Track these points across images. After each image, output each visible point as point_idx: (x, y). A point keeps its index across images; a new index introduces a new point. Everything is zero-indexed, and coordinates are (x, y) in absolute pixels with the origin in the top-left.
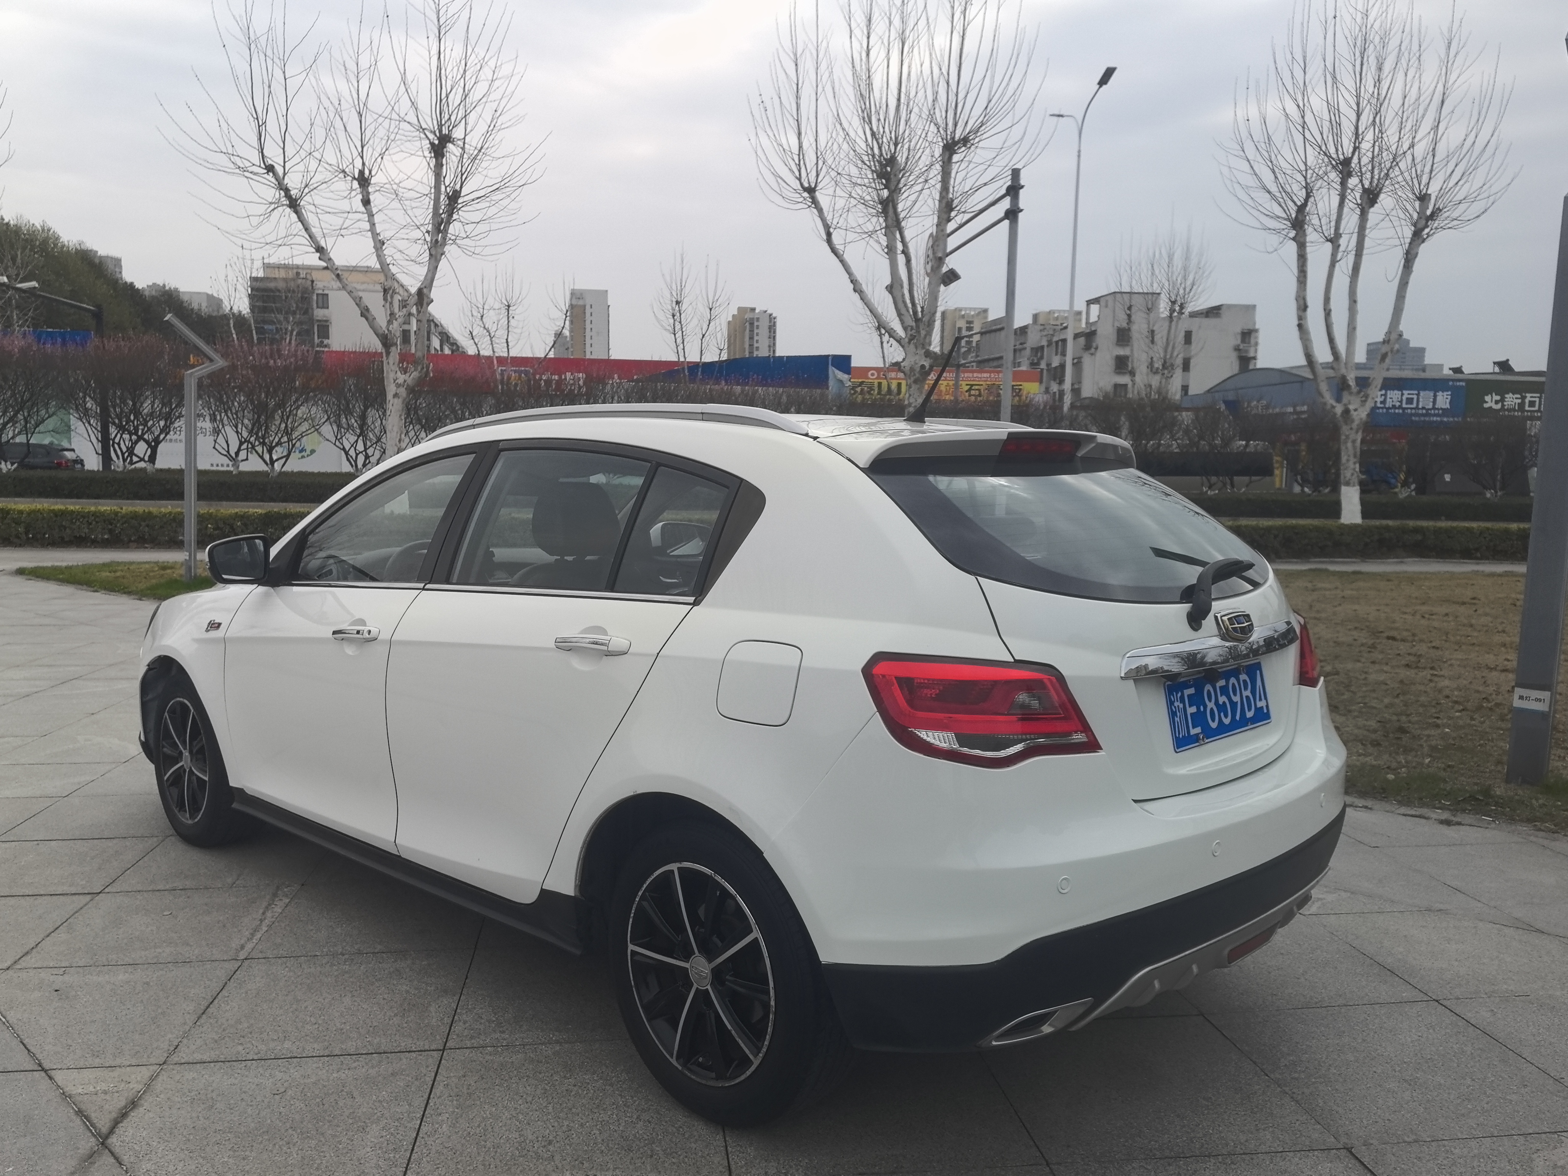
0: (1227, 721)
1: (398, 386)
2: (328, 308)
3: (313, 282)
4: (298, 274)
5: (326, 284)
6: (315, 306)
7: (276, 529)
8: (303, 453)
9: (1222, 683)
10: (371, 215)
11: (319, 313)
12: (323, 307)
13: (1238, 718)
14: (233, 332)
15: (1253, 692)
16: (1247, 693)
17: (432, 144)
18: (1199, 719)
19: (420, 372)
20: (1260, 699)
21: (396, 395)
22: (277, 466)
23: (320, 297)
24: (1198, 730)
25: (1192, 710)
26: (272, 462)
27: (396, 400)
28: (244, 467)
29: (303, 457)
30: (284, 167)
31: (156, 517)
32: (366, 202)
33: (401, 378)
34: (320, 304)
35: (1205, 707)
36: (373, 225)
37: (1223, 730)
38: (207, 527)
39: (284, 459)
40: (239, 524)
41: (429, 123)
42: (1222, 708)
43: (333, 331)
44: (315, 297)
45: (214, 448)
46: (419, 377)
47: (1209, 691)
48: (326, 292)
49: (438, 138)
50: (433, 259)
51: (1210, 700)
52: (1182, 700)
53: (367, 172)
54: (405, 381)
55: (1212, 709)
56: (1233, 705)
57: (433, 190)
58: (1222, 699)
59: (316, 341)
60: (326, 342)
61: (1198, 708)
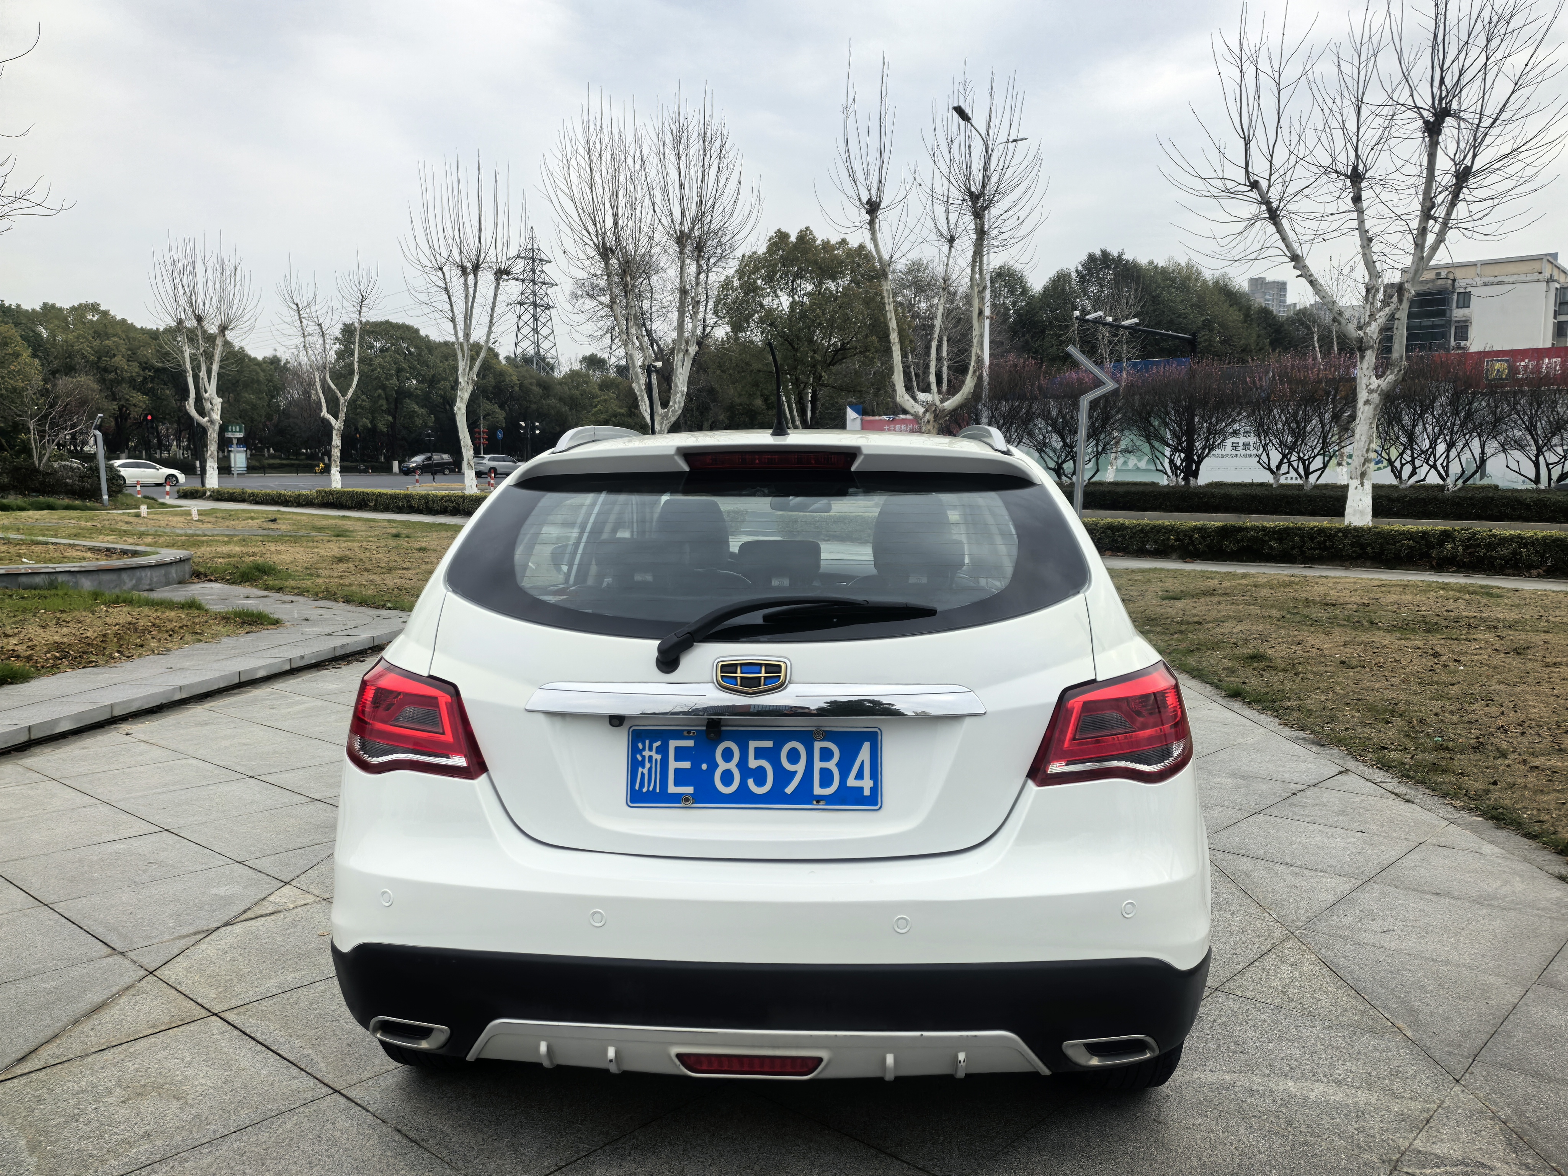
0: (760, 791)
1: (1371, 392)
2: (1469, 307)
3: (1454, 280)
4: (1438, 274)
5: (1469, 281)
6: (1454, 305)
7: (1231, 542)
8: (1380, 465)
10: (1360, 212)
11: (1458, 314)
12: (1464, 307)
14: (1317, 345)
17: (1426, 122)
19: (1396, 375)
20: (860, 776)
21: (1367, 402)
22: (1312, 478)
23: (1461, 296)
24: (687, 790)
25: (675, 766)
26: (1308, 473)
27: (1367, 407)
28: (1282, 480)
29: (1379, 469)
30: (1269, 180)
31: (1128, 528)
32: (1357, 199)
33: (1375, 382)
34: (1461, 304)
36: (1361, 222)
38: (1169, 539)
39: (1319, 472)
40: (1197, 536)
41: (1424, 99)
43: (1473, 332)
44: (1455, 297)
45: (1259, 462)
46: (1395, 381)
48: (1468, 290)
49: (1434, 115)
50: (1419, 249)
52: (662, 750)
53: (1361, 167)
54: (1379, 386)
56: (784, 774)
57: (1425, 172)
59: (1453, 343)
60: (1463, 343)
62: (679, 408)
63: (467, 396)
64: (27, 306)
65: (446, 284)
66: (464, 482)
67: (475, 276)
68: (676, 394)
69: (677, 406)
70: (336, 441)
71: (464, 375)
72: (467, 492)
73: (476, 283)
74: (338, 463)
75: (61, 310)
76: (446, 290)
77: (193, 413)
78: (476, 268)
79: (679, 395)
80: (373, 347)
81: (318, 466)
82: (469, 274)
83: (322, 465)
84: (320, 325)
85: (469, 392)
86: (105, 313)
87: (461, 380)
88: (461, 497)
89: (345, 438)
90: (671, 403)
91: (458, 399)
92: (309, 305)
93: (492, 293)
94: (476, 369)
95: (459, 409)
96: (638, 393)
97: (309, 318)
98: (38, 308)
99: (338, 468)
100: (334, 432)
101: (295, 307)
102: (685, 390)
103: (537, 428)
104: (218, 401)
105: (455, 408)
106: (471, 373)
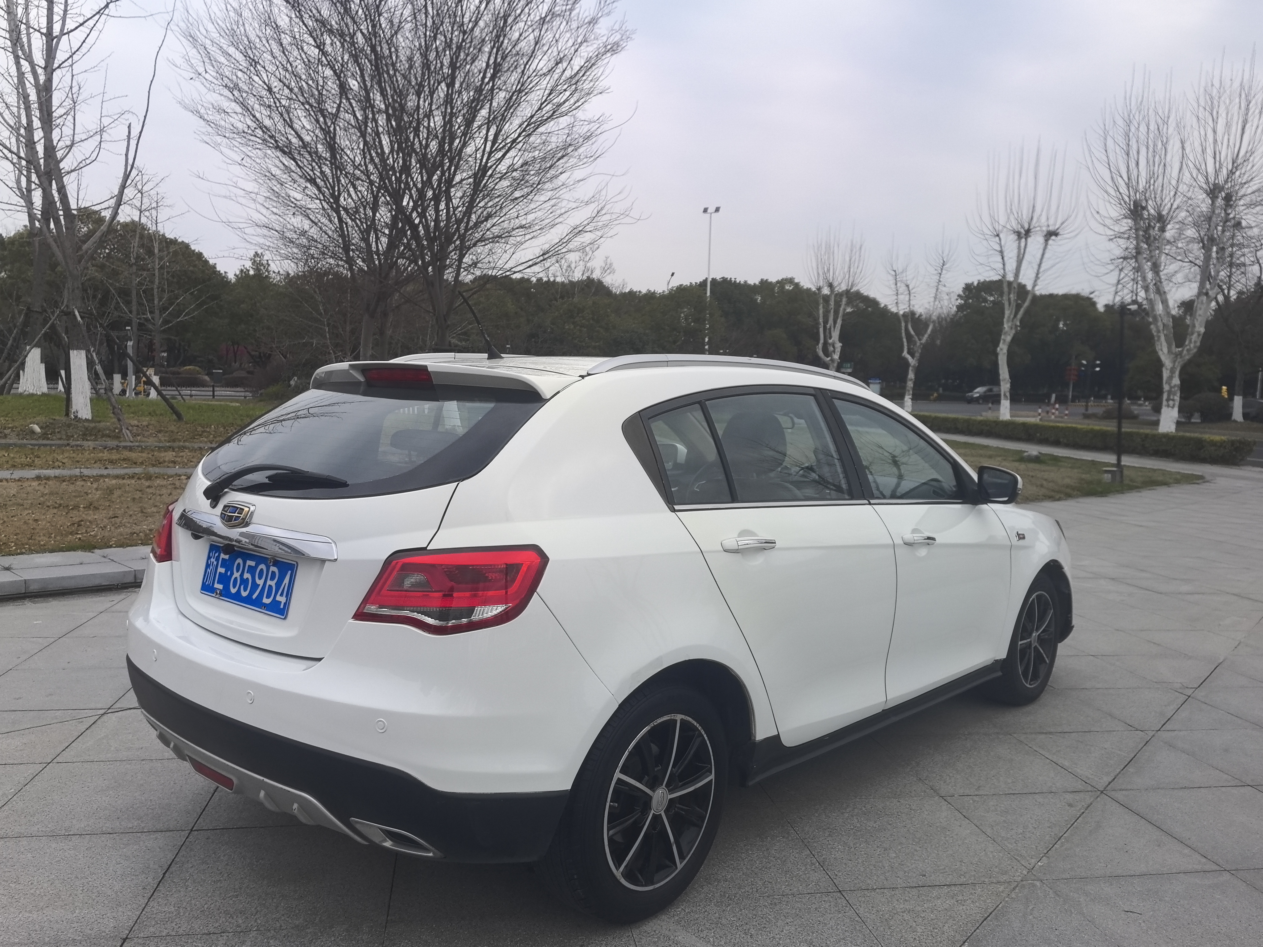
0: (244, 594)
9: (253, 563)
13: (254, 596)
15: (278, 585)
16: (273, 583)
18: (224, 579)
20: (282, 595)
24: (220, 587)
25: (221, 570)
35: (232, 574)
37: (237, 598)
42: (244, 582)
47: (239, 564)
51: (238, 571)
52: (217, 559)
55: (236, 578)
56: (255, 586)
58: (247, 575)
61: (226, 572)
62: (1195, 347)
63: (1009, 338)
64: (751, 282)
65: (1001, 247)
66: (999, 410)
67: (1026, 239)
68: (1192, 334)
69: (1192, 345)
70: (911, 375)
71: (1008, 321)
72: (1001, 418)
73: (1026, 245)
74: (911, 392)
75: (771, 283)
76: (1001, 252)
77: (821, 354)
78: (1028, 232)
79: (1195, 335)
80: (985, 300)
81: (933, 395)
82: (1022, 238)
83: (935, 395)
84: (908, 286)
85: (1012, 335)
86: (797, 285)
87: (1005, 326)
88: (995, 422)
89: (917, 372)
90: (1187, 343)
91: (1002, 341)
92: (902, 272)
93: (1041, 252)
94: (1019, 316)
95: (1001, 349)
96: (1155, 334)
97: (901, 281)
98: (757, 283)
99: (910, 397)
100: (910, 368)
101: (893, 273)
102: (1202, 330)
103: (1098, 366)
104: (839, 345)
105: (998, 349)
106: (1015, 320)
